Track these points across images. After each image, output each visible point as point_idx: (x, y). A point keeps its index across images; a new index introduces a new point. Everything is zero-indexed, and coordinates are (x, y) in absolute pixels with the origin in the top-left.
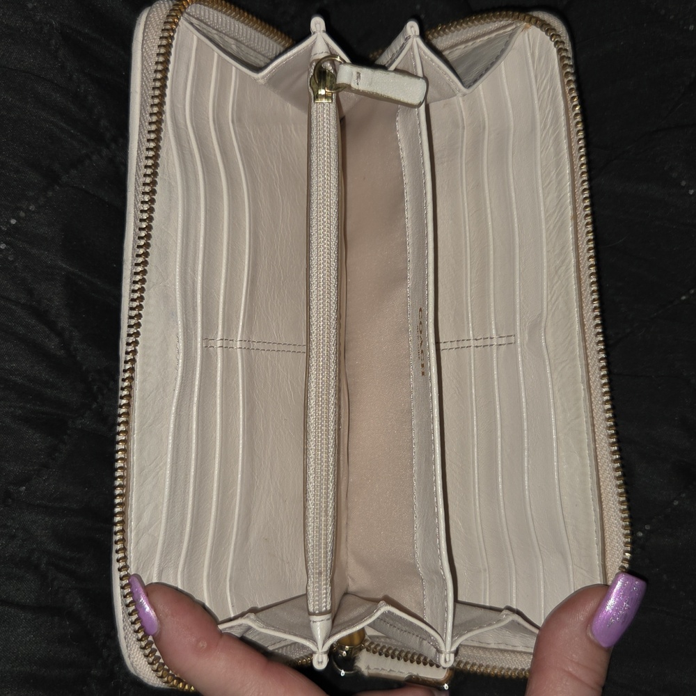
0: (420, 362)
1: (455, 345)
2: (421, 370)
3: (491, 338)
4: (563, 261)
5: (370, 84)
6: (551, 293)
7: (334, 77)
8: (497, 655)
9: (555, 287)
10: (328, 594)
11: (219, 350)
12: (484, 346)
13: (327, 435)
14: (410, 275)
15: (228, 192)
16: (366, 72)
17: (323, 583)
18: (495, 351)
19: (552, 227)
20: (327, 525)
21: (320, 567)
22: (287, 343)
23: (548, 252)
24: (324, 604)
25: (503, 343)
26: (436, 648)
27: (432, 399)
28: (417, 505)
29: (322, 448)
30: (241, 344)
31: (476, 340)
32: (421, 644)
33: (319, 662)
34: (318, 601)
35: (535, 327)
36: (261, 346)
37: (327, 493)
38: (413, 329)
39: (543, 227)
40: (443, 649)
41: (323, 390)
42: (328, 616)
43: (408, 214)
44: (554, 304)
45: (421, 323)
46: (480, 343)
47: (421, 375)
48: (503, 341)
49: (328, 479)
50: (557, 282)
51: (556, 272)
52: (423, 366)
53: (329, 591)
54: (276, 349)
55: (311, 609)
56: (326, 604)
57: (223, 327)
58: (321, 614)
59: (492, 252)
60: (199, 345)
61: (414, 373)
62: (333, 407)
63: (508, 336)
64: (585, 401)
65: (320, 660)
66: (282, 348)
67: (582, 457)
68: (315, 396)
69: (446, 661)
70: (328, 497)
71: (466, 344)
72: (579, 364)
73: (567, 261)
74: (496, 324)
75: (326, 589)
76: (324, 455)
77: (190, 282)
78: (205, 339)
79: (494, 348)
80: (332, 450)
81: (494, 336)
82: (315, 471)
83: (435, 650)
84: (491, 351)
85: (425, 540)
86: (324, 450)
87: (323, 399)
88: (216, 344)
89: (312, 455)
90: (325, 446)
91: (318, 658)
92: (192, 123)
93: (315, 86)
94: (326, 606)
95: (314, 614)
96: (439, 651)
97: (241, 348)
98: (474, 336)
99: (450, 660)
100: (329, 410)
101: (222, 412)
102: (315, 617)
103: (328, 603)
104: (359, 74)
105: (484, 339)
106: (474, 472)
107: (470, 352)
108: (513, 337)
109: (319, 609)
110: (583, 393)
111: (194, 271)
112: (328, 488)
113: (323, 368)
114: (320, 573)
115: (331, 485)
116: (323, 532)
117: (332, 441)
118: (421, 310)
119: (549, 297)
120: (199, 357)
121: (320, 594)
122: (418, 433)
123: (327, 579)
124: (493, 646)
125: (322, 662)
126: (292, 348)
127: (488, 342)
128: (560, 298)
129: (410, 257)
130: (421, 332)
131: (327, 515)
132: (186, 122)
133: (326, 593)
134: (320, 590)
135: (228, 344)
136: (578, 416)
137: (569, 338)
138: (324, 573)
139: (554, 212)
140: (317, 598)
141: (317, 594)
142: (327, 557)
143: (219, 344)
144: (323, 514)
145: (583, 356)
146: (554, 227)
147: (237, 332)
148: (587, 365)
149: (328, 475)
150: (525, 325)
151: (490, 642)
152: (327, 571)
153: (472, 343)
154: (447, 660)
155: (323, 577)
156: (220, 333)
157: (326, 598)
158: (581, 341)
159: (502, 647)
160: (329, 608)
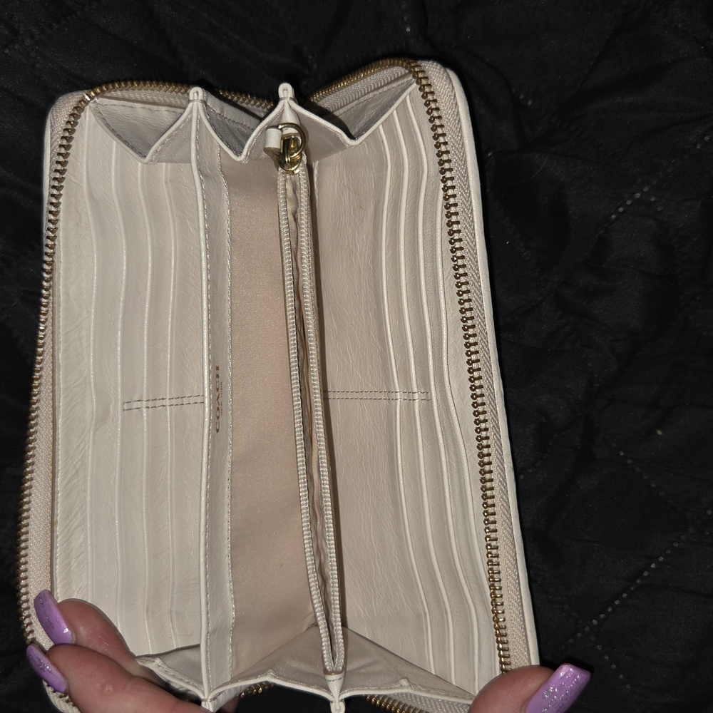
0: (220, 380)
1: (185, 401)
2: (219, 372)
3: (148, 407)
4: (69, 482)
6: (85, 452)
8: (159, 100)
9: (80, 457)
11: (415, 390)
12: (156, 400)
14: (229, 466)
15: (428, 542)
18: (145, 395)
19: (79, 514)
22: (354, 400)
23: (85, 491)
25: (135, 403)
26: (206, 105)
27: (209, 343)
28: (227, 242)
30: (396, 396)
31: (164, 406)
32: (222, 110)
33: (286, 89)
35: (103, 417)
36: (378, 395)
38: (227, 413)
39: (88, 514)
40: (200, 104)
43: (227, 526)
44: (82, 441)
45: (218, 418)
46: (160, 403)
47: (220, 367)
48: (135, 405)
50: (77, 463)
51: (77, 471)
52: (218, 376)
54: (364, 393)
57: (414, 412)
59: (144, 490)
60: (434, 395)
61: (227, 370)
63: (131, 409)
64: (59, 349)
66: (358, 396)
67: (67, 294)
69: (197, 92)
71: (174, 402)
72: (61, 386)
73: (65, 482)
74: (143, 421)
77: (452, 454)
78: (429, 400)
79: (145, 399)
81: (145, 410)
83: (208, 104)
84: (148, 395)
85: (219, 208)
88: (419, 396)
91: (288, 94)
92: (469, 608)
96: (204, 102)
97: (396, 392)
98: (166, 409)
99: (194, 93)
101: (405, 330)
105: (155, 407)
106: (175, 279)
107: (170, 393)
108: (125, 408)
110: (60, 356)
111: (449, 464)
118: (218, 431)
119: (86, 448)
120: (432, 383)
122: (224, 312)
124: (163, 108)
126: (349, 396)
127: (150, 404)
128: (75, 447)
129: (227, 484)
130: (218, 409)
132: (475, 607)
135: (408, 396)
136: (66, 334)
137: (69, 409)
139: (75, 529)
143: (416, 396)
145: (57, 393)
146: (77, 513)
147: (401, 407)
148: (53, 384)
150: (113, 420)
151: (166, 112)
153: (167, 402)
154: (196, 94)
156: (417, 406)
158: (57, 407)
159: (155, 107)
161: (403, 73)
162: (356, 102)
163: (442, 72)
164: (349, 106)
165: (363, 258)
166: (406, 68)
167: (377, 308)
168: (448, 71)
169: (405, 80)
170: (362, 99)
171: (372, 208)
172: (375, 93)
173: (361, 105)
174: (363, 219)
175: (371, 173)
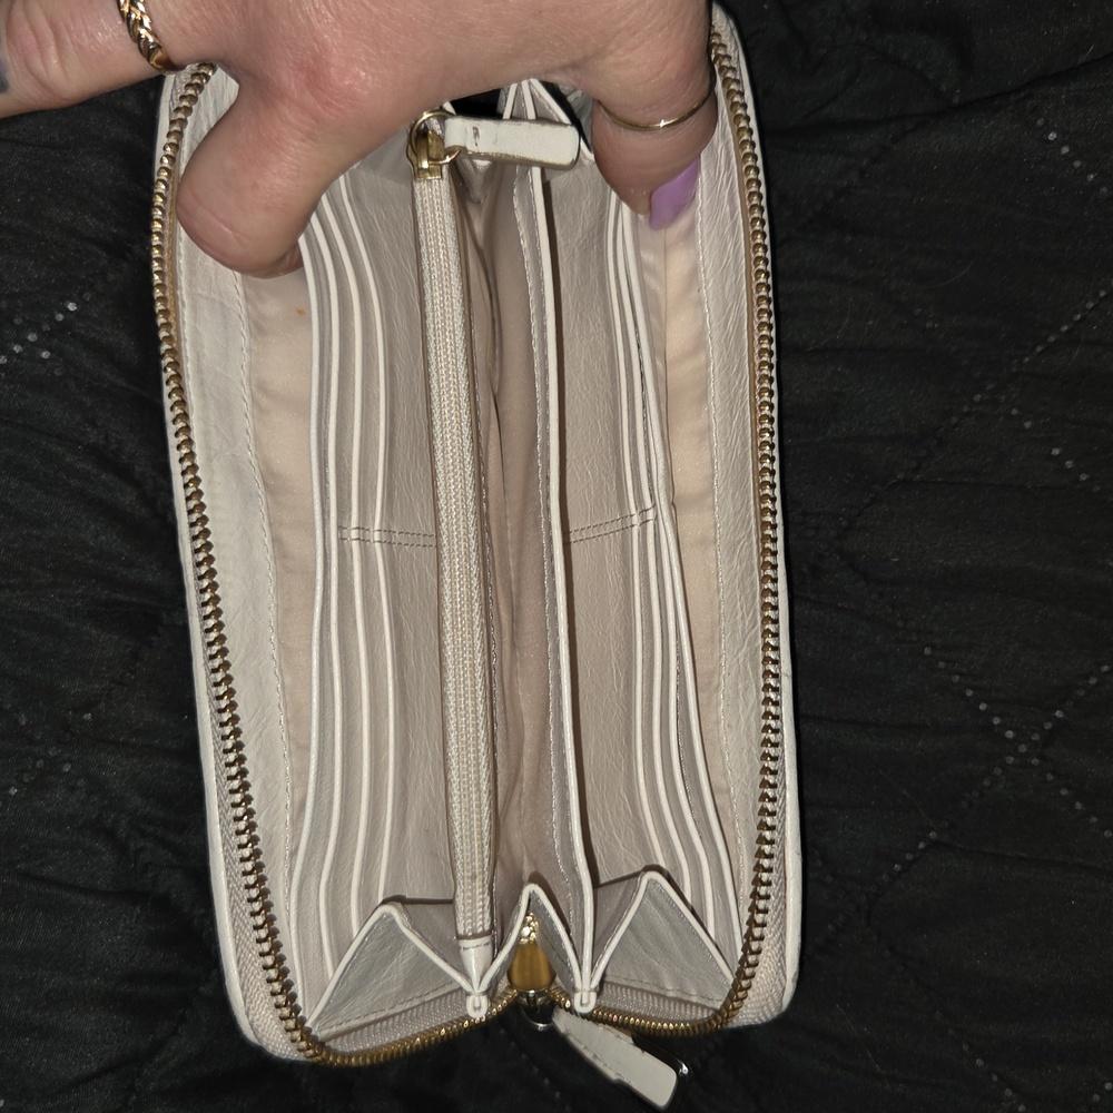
5: (495, 142)
7: (441, 139)
10: (486, 908)
11: (356, 544)
13: (473, 672)
16: (486, 126)
17: (479, 891)
20: (481, 805)
21: (474, 867)
24: (481, 923)
29: (466, 692)
30: (380, 535)
33: (475, 1009)
34: (471, 918)
36: (404, 539)
37: (477, 759)
40: (579, 986)
41: (462, 606)
42: (487, 939)
49: (478, 737)
53: (487, 903)
55: (461, 931)
56: (483, 922)
58: (475, 936)
62: (478, 630)
65: (477, 1005)
68: (452, 615)
70: (479, 764)
75: (483, 900)
76: (469, 702)
78: (340, 528)
80: (481, 693)
82: (457, 727)
86: (469, 695)
87: (463, 619)
88: (350, 534)
89: (452, 703)
90: (469, 689)
91: (474, 1002)
93: (413, 158)
94: (483, 926)
95: (465, 937)
97: (380, 542)
100: (473, 635)
102: (465, 941)
103: (486, 921)
104: (476, 130)
109: (472, 930)
112: (478, 751)
113: (461, 573)
114: (474, 877)
115: (483, 745)
116: (475, 816)
117: (480, 680)
121: (474, 907)
123: (483, 886)
125: (480, 1008)
131: (479, 790)
133: (483, 907)
134: (474, 901)
135: (364, 534)
138: (479, 877)
140: (469, 914)
141: (469, 907)
142: (483, 853)
143: (354, 534)
144: (473, 789)
147: (375, 518)
149: (478, 731)
152: (484, 873)
155: (478, 883)
156: (354, 519)
157: (483, 913)
160: (487, 927)
161: (339, 1040)
162: (427, 998)
163: (265, 1039)
164: (441, 992)
165: (423, 752)
166: (329, 1050)
167: (403, 675)
168: (256, 1041)
169: (334, 1029)
170: (416, 1002)
171: (410, 832)
172: (392, 1012)
173: (418, 994)
174: (424, 814)
175: (411, 886)
